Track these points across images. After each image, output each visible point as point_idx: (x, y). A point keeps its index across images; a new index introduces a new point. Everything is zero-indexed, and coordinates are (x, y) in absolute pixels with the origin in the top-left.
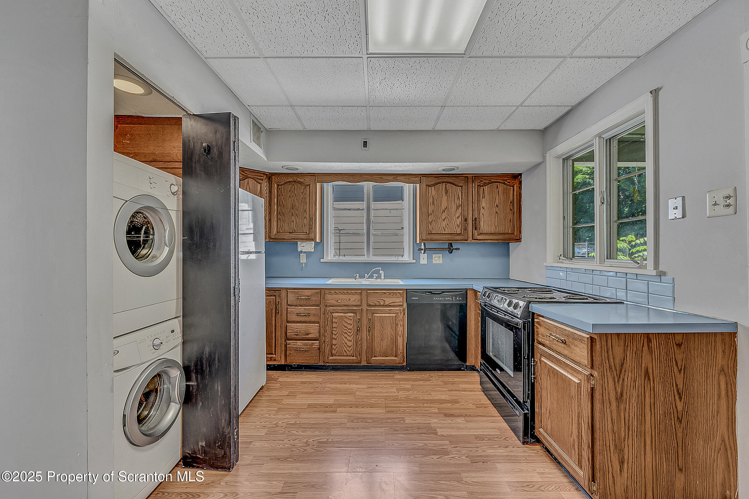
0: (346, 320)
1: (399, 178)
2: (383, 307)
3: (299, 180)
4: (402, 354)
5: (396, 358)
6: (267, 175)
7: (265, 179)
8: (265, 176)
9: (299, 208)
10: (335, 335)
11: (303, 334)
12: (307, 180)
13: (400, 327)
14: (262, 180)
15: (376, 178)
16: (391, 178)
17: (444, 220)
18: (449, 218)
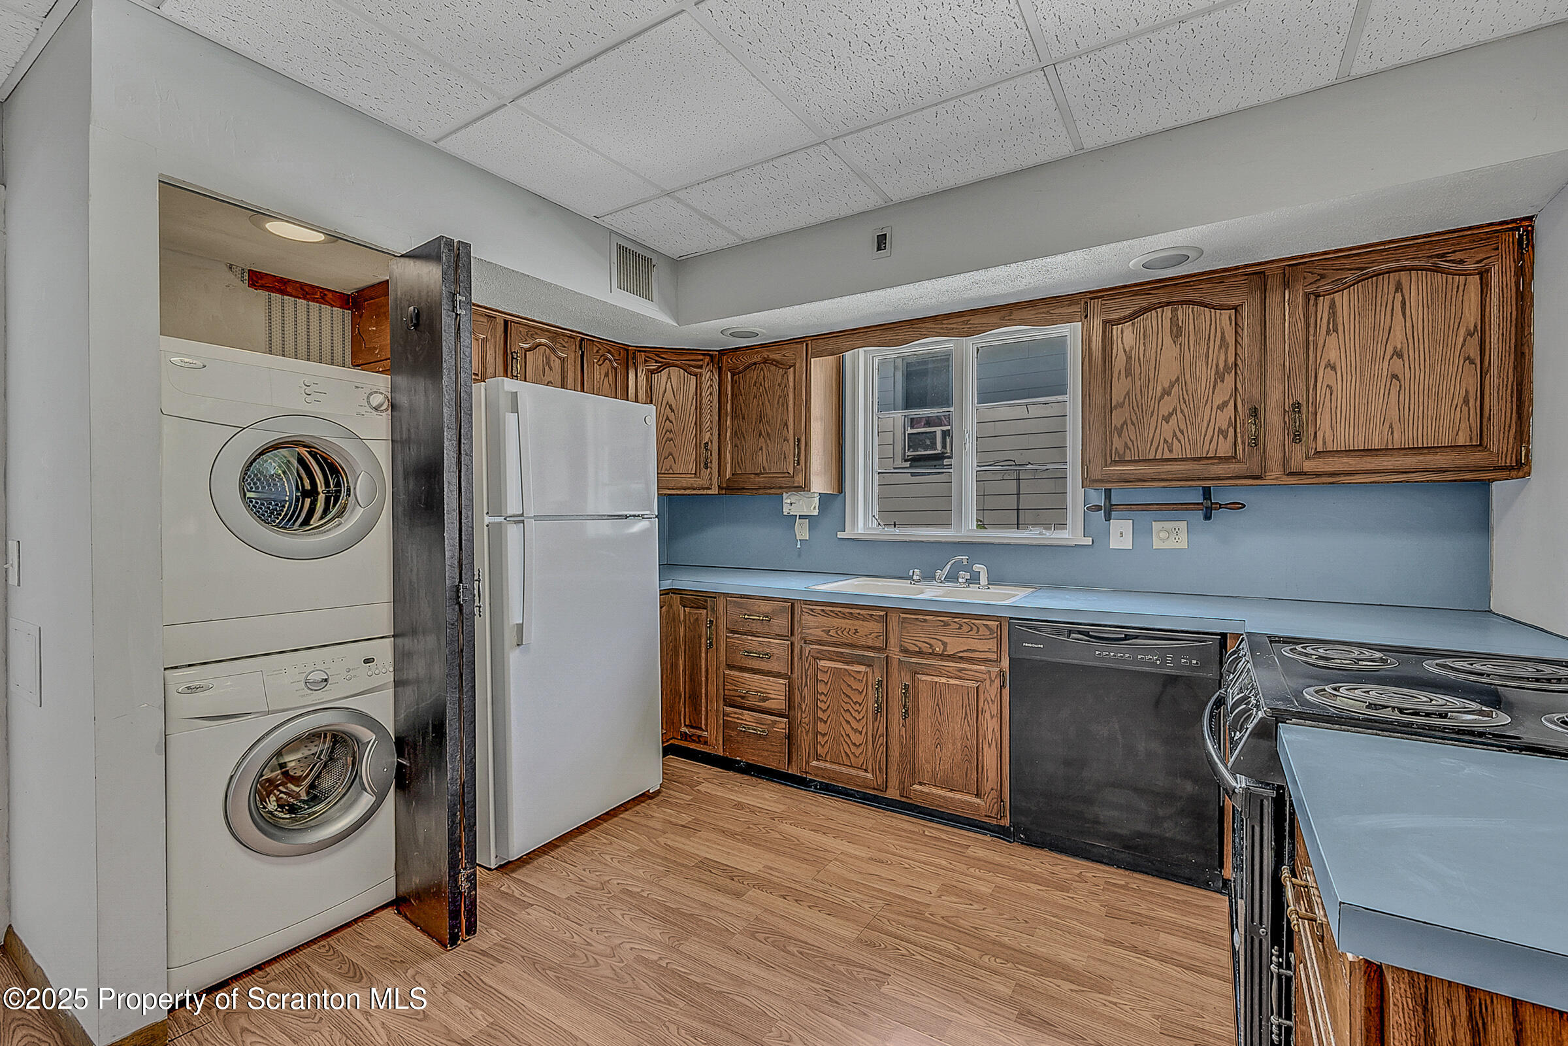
0: (851, 681)
1: (1017, 315)
2: (942, 660)
3: (773, 356)
4: (994, 794)
5: (978, 801)
6: (711, 356)
7: (708, 365)
8: (707, 359)
9: (773, 417)
10: (824, 711)
11: (755, 698)
12: (787, 353)
13: (989, 718)
14: (701, 367)
15: (952, 326)
16: (993, 318)
17: (1167, 419)
18: (1186, 411)
